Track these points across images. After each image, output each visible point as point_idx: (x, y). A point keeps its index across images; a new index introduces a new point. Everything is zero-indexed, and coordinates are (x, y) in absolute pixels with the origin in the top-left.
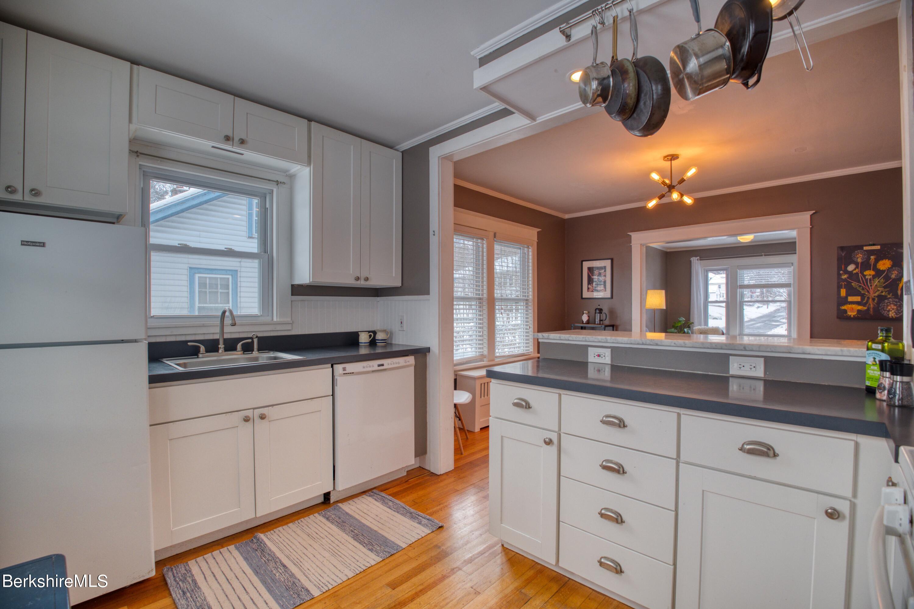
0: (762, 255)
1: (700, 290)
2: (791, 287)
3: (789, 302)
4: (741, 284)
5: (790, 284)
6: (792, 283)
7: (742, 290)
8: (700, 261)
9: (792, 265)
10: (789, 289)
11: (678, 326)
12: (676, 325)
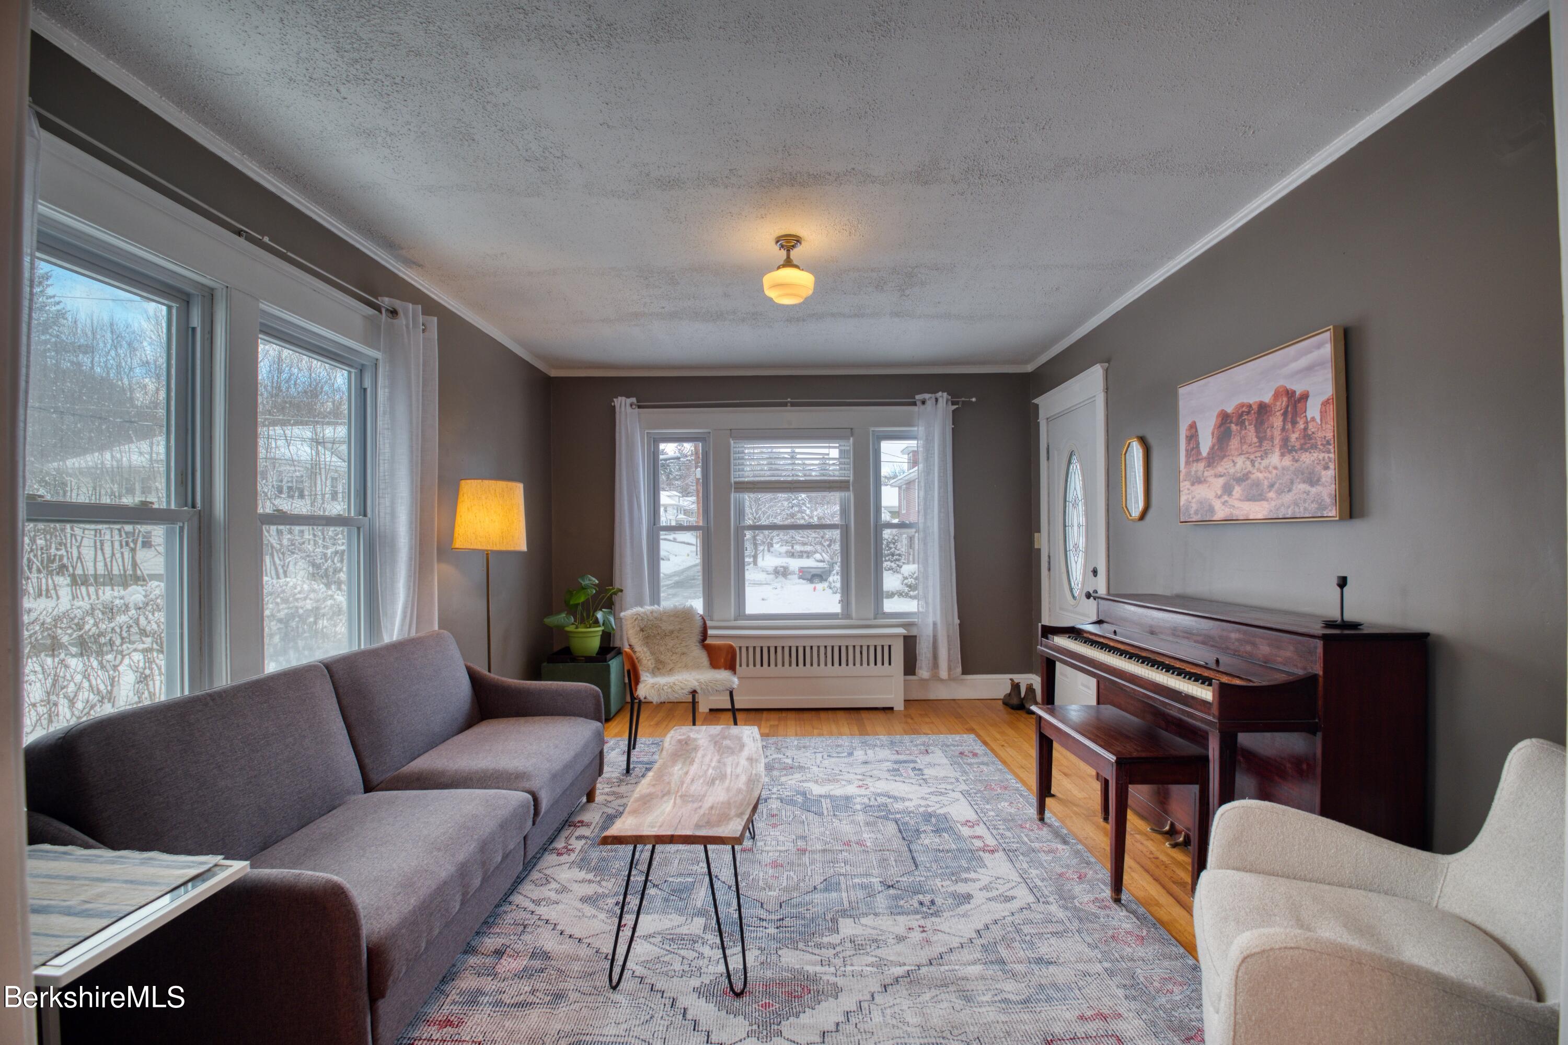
0: (785, 405)
1: (639, 492)
2: (849, 490)
3: (845, 530)
4: (737, 480)
5: (848, 482)
6: (851, 479)
7: (741, 495)
8: (637, 410)
9: (852, 435)
10: (843, 494)
11: (577, 605)
12: (572, 603)
